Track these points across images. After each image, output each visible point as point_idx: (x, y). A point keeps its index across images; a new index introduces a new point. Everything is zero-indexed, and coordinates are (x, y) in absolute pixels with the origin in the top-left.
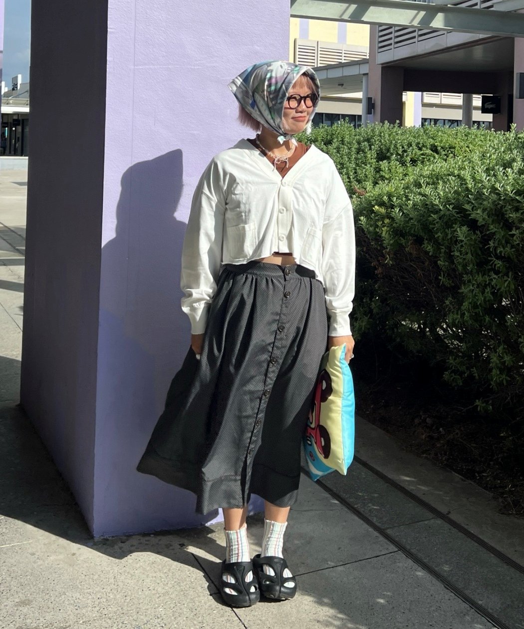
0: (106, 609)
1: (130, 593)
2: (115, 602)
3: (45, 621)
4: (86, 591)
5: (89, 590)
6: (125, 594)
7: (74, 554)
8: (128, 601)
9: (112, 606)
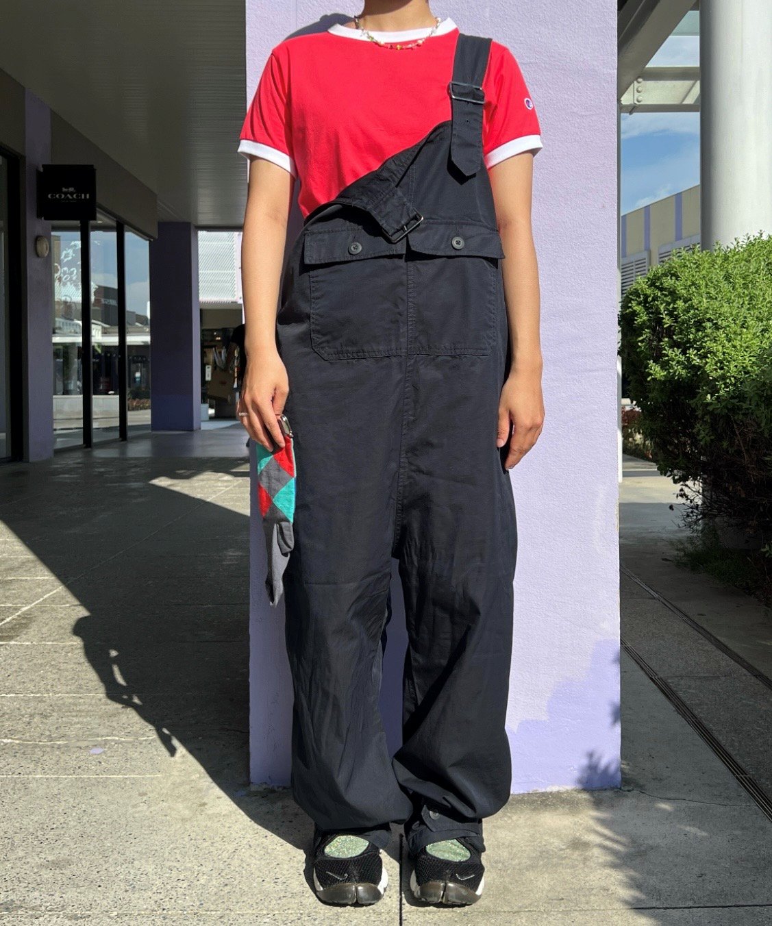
0: (173, 901)
1: (236, 883)
2: (199, 892)
3: (58, 899)
4: (168, 864)
5: (175, 864)
6: (227, 882)
7: (204, 804)
8: (222, 893)
9: (187, 898)
